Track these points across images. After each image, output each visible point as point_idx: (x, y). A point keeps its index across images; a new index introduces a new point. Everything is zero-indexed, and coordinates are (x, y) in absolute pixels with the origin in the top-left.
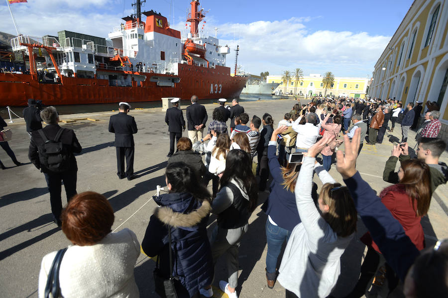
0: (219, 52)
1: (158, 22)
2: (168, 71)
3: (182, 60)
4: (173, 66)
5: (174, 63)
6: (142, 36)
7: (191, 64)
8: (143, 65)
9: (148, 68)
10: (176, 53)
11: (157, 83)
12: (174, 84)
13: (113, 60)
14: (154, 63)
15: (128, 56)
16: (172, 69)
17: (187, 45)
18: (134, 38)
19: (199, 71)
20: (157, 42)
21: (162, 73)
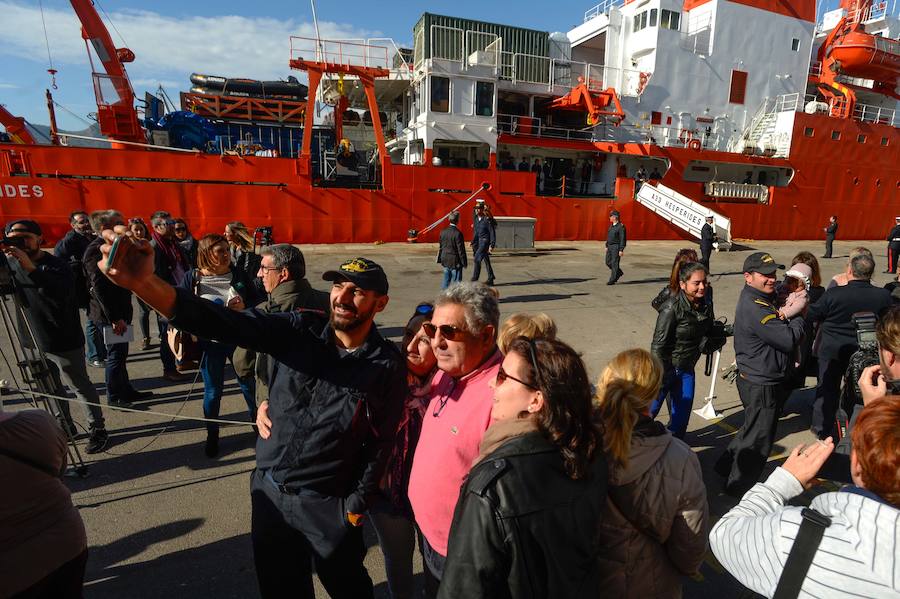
2: (752, 143)
3: (809, 99)
4: (772, 124)
5: (779, 111)
6: (676, 16)
7: (846, 116)
8: (664, 120)
9: (679, 132)
10: (787, 76)
11: (706, 185)
12: (769, 193)
13: (564, 103)
14: (704, 114)
15: (618, 91)
16: (768, 135)
17: (837, 44)
18: (644, 26)
19: (871, 143)
20: (725, 36)
21: (729, 151)
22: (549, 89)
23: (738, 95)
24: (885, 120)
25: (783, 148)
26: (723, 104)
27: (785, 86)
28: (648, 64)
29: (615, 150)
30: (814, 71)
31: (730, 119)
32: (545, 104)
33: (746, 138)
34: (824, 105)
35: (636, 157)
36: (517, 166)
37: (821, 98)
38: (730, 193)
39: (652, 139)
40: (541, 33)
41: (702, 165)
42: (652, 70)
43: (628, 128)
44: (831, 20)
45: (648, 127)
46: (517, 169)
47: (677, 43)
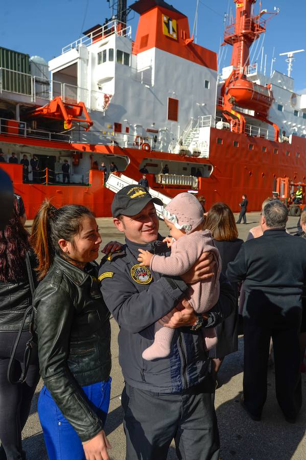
0: (296, 108)
1: (167, 25)
2: (185, 147)
3: (218, 120)
4: (196, 136)
5: (200, 127)
6: (127, 56)
7: (241, 132)
8: (124, 129)
9: (135, 137)
10: (203, 104)
11: (156, 176)
12: (199, 182)
13: (45, 111)
14: (152, 127)
15: (88, 105)
16: (194, 143)
17: (232, 86)
18: (105, 60)
19: (257, 149)
20: (162, 73)
21: (169, 152)
22: (32, 100)
23: (173, 114)
24: (263, 136)
25: (205, 152)
26: (164, 121)
27: (203, 111)
28: (110, 89)
29: (88, 150)
30: (220, 103)
31: (169, 132)
32: (29, 113)
33: (181, 144)
34: (227, 124)
35: (105, 156)
36: (8, 160)
37: (225, 120)
38: (173, 182)
39: (115, 142)
40: (22, 54)
41: (152, 163)
42: (113, 93)
43: (97, 134)
44: (226, 72)
45: (111, 134)
46: (8, 162)
47: (129, 76)
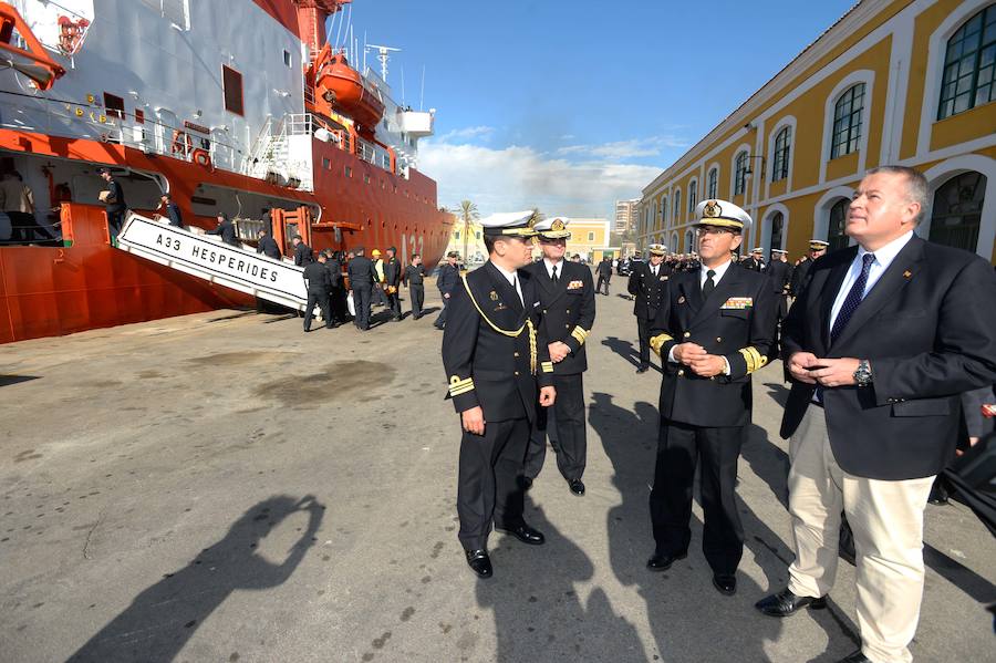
2: (274, 169)
4: (284, 150)
5: (289, 133)
7: (352, 151)
8: (130, 112)
10: (285, 94)
14: (194, 118)
17: (328, 72)
19: (373, 185)
21: (244, 174)
24: (378, 164)
25: (306, 182)
26: (218, 111)
30: (309, 98)
31: (230, 135)
34: (334, 135)
37: (329, 127)
41: (205, 196)
42: (88, 15)
45: (98, 119)
